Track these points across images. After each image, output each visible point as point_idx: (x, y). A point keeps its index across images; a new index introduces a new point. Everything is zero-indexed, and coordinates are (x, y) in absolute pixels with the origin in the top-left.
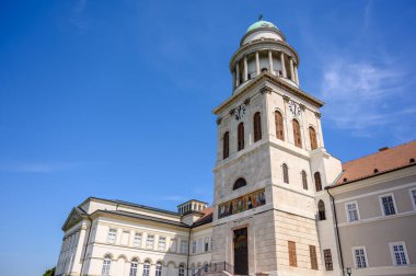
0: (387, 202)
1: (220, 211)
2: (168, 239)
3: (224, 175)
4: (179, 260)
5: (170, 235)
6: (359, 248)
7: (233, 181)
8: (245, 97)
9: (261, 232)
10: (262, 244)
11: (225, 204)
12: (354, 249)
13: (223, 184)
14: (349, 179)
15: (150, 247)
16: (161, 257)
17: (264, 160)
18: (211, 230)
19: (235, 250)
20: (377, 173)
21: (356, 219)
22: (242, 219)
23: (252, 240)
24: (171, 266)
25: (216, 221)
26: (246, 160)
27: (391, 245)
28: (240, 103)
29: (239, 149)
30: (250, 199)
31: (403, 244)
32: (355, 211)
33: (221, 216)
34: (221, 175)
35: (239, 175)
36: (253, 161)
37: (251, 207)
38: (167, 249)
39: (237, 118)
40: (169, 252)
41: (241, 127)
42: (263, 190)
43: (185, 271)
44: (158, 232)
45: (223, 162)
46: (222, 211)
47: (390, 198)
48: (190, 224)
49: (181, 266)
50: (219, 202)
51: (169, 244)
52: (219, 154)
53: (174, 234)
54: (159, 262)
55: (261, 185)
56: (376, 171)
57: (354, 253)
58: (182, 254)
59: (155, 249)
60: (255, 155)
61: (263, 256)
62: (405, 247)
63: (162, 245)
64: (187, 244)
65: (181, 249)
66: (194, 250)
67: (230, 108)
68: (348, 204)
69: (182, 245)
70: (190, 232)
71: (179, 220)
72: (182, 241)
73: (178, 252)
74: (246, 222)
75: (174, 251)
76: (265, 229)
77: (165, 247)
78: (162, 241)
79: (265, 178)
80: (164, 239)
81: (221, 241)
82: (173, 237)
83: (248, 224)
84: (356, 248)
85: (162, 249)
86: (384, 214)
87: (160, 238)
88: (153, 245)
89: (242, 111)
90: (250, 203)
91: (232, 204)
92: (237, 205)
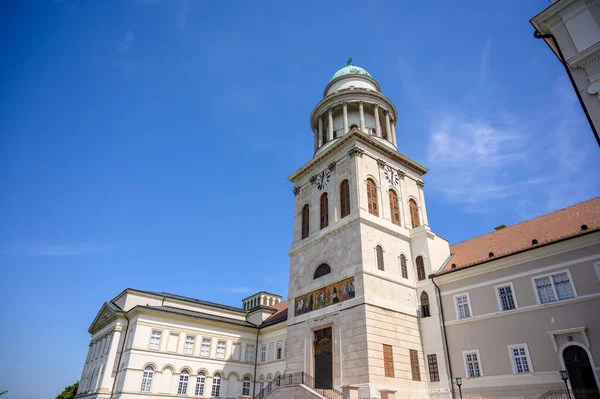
0: (505, 293)
2: (229, 344)
3: (302, 259)
4: (243, 370)
5: (232, 337)
6: (471, 352)
7: (313, 268)
8: (330, 161)
9: (349, 333)
10: (351, 347)
11: (303, 298)
12: (464, 353)
13: (301, 271)
14: (459, 266)
15: (205, 354)
16: (220, 367)
17: (353, 241)
18: (284, 331)
19: (316, 356)
20: (492, 258)
21: (468, 315)
22: (325, 317)
23: (338, 343)
24: (233, 379)
25: (292, 319)
26: (331, 240)
27: (511, 348)
28: (324, 167)
29: (322, 227)
30: (335, 291)
31: (525, 346)
32: (466, 306)
33: (298, 313)
34: (298, 259)
35: (321, 259)
36: (339, 242)
37: (336, 301)
38: (227, 358)
39: (320, 187)
40: (231, 360)
41: (324, 198)
42: (351, 279)
43: (252, 384)
44: (215, 334)
45: (302, 244)
46: (300, 306)
47: (509, 289)
48: (259, 324)
49: (246, 378)
50: (297, 294)
51: (230, 349)
52: (296, 233)
53: (236, 336)
54: (217, 374)
55: (350, 273)
56: (491, 254)
57: (465, 359)
58: (247, 363)
59: (213, 356)
60: (342, 234)
61: (351, 364)
62: (527, 351)
63: (222, 351)
64: (254, 349)
65: (246, 357)
66: (263, 359)
67: (310, 176)
68: (458, 296)
69: (247, 351)
70: (258, 334)
71: (244, 319)
72: (248, 346)
73: (243, 360)
74: (330, 320)
75: (236, 358)
76: (354, 329)
77: (225, 354)
78: (221, 345)
79: (355, 264)
80: (224, 343)
81: (298, 345)
82: (236, 341)
83: (333, 323)
84: (468, 352)
85: (221, 356)
86: (501, 308)
87: (219, 342)
88: (209, 352)
89: (325, 179)
90: (335, 295)
91: (312, 297)
92: (319, 299)
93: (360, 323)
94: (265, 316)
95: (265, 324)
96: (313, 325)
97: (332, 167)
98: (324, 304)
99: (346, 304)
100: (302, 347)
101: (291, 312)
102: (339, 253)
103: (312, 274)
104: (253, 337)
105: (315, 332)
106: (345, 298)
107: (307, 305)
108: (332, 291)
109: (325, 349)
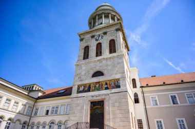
0: (173, 98)
2: (20, 104)
3: (84, 68)
4: (24, 119)
5: (22, 101)
6: (159, 120)
7: (92, 72)
8: (105, 30)
9: (117, 104)
10: (118, 112)
12: (156, 120)
13: (83, 73)
15: (6, 108)
16: (13, 116)
17: (119, 63)
18: (69, 100)
19: (91, 114)
20: (164, 84)
21: (157, 104)
22: (99, 95)
23: (108, 109)
24: (18, 122)
26: (104, 62)
27: (177, 119)
28: (100, 33)
29: (97, 56)
30: (106, 84)
31: (184, 119)
32: (156, 101)
33: (79, 92)
34: (81, 68)
35: (98, 69)
36: (109, 63)
37: (107, 88)
38: (17, 111)
39: (97, 40)
40: (19, 113)
41: (99, 46)
42: (119, 79)
43: (26, 127)
44: (14, 98)
45: (84, 61)
46: (81, 89)
47: (175, 97)
48: (37, 97)
49: (25, 123)
51: (20, 108)
52: (79, 56)
53: (25, 101)
54: (10, 119)
55: (118, 76)
57: (156, 122)
58: (26, 115)
59: (10, 109)
60: (112, 60)
61: (118, 120)
63: (15, 107)
64: (31, 109)
65: (27, 112)
66: (36, 114)
67: (92, 34)
68: (153, 96)
69: (28, 109)
70: (35, 102)
71: (27, 94)
72: (29, 107)
73: (25, 113)
74: (103, 97)
75: (22, 112)
76: (120, 103)
77: (16, 109)
78: (16, 104)
79: (120, 73)
80: (18, 103)
81: (79, 108)
82: (24, 103)
83: (105, 99)
84: (158, 120)
85: (14, 110)
86: (172, 103)
87: (15, 102)
88: (8, 107)
89: (100, 37)
90: (106, 86)
91: (90, 85)
92: (95, 87)
93: (124, 100)
94: (40, 94)
95: (39, 98)
96: (91, 98)
97: (105, 33)
98: (99, 89)
99: (114, 90)
100: (82, 108)
101: (75, 90)
102: (109, 68)
103: (91, 75)
104: (32, 103)
105: (92, 103)
106: (113, 88)
107: (86, 89)
108: (104, 83)
109: (99, 111)
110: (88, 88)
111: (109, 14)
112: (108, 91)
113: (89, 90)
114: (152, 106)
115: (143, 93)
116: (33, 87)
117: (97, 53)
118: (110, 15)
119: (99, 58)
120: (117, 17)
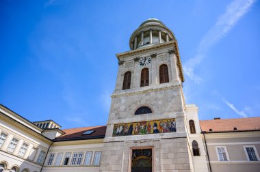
0: (250, 151)
1: (115, 129)
2: (31, 146)
3: (123, 101)
4: (33, 168)
7: (135, 108)
8: (152, 53)
9: (171, 155)
11: (124, 126)
13: (122, 108)
15: (11, 151)
16: (19, 163)
17: (173, 97)
19: (132, 168)
21: (226, 159)
22: (145, 141)
23: (159, 161)
26: (152, 94)
28: (146, 55)
29: (142, 85)
30: (156, 125)
32: (224, 154)
33: (115, 134)
35: (143, 103)
36: (160, 96)
37: (156, 131)
38: (26, 157)
39: (142, 64)
40: (28, 160)
42: (174, 119)
44: (23, 138)
45: (124, 92)
46: (120, 130)
47: (252, 149)
48: (53, 138)
50: (116, 122)
51: (29, 152)
52: (117, 85)
53: (37, 143)
54: (14, 168)
55: (172, 115)
56: (235, 129)
58: (37, 163)
59: (16, 153)
60: (164, 92)
63: (23, 151)
64: (45, 155)
65: (38, 159)
66: (50, 162)
67: (135, 57)
68: (219, 147)
69: (40, 156)
70: (51, 145)
71: (40, 132)
72: (42, 152)
73: (35, 161)
74: (151, 144)
75: (31, 159)
76: (176, 153)
77: (25, 154)
78: (24, 147)
79: (176, 111)
80: (27, 145)
81: (116, 157)
82: (36, 146)
83: (153, 147)
85: (21, 155)
87: (24, 144)
88: (14, 150)
89: (147, 61)
90: (155, 128)
91: (131, 126)
92: (139, 128)
93: (181, 150)
94: (58, 135)
95: (57, 140)
96: (133, 145)
97: (154, 56)
98: (144, 132)
99: (167, 135)
100: (120, 158)
101: (110, 130)
102: (160, 102)
103: (133, 111)
104: (46, 146)
105: (134, 151)
106: (165, 131)
107: (127, 130)
108: (152, 124)
109: (143, 164)
110: (129, 130)
111: (158, 31)
112: (157, 136)
113: (130, 133)
114: (218, 161)
115: (205, 141)
116: (48, 124)
117: (142, 82)
118: (160, 33)
119: (145, 88)
120: (169, 37)
